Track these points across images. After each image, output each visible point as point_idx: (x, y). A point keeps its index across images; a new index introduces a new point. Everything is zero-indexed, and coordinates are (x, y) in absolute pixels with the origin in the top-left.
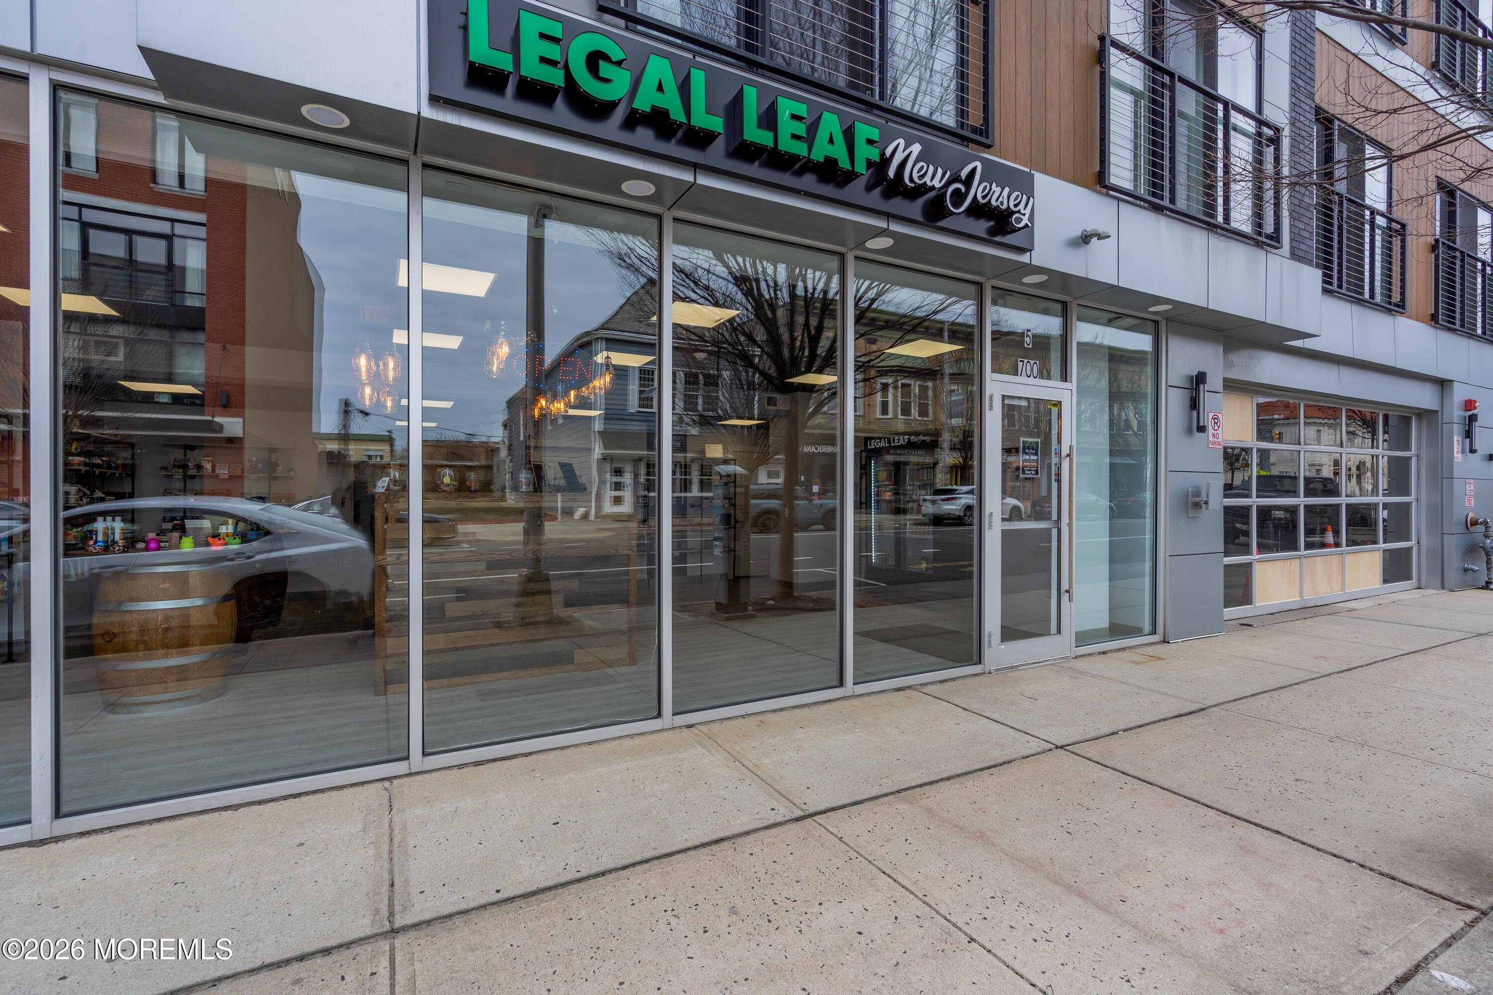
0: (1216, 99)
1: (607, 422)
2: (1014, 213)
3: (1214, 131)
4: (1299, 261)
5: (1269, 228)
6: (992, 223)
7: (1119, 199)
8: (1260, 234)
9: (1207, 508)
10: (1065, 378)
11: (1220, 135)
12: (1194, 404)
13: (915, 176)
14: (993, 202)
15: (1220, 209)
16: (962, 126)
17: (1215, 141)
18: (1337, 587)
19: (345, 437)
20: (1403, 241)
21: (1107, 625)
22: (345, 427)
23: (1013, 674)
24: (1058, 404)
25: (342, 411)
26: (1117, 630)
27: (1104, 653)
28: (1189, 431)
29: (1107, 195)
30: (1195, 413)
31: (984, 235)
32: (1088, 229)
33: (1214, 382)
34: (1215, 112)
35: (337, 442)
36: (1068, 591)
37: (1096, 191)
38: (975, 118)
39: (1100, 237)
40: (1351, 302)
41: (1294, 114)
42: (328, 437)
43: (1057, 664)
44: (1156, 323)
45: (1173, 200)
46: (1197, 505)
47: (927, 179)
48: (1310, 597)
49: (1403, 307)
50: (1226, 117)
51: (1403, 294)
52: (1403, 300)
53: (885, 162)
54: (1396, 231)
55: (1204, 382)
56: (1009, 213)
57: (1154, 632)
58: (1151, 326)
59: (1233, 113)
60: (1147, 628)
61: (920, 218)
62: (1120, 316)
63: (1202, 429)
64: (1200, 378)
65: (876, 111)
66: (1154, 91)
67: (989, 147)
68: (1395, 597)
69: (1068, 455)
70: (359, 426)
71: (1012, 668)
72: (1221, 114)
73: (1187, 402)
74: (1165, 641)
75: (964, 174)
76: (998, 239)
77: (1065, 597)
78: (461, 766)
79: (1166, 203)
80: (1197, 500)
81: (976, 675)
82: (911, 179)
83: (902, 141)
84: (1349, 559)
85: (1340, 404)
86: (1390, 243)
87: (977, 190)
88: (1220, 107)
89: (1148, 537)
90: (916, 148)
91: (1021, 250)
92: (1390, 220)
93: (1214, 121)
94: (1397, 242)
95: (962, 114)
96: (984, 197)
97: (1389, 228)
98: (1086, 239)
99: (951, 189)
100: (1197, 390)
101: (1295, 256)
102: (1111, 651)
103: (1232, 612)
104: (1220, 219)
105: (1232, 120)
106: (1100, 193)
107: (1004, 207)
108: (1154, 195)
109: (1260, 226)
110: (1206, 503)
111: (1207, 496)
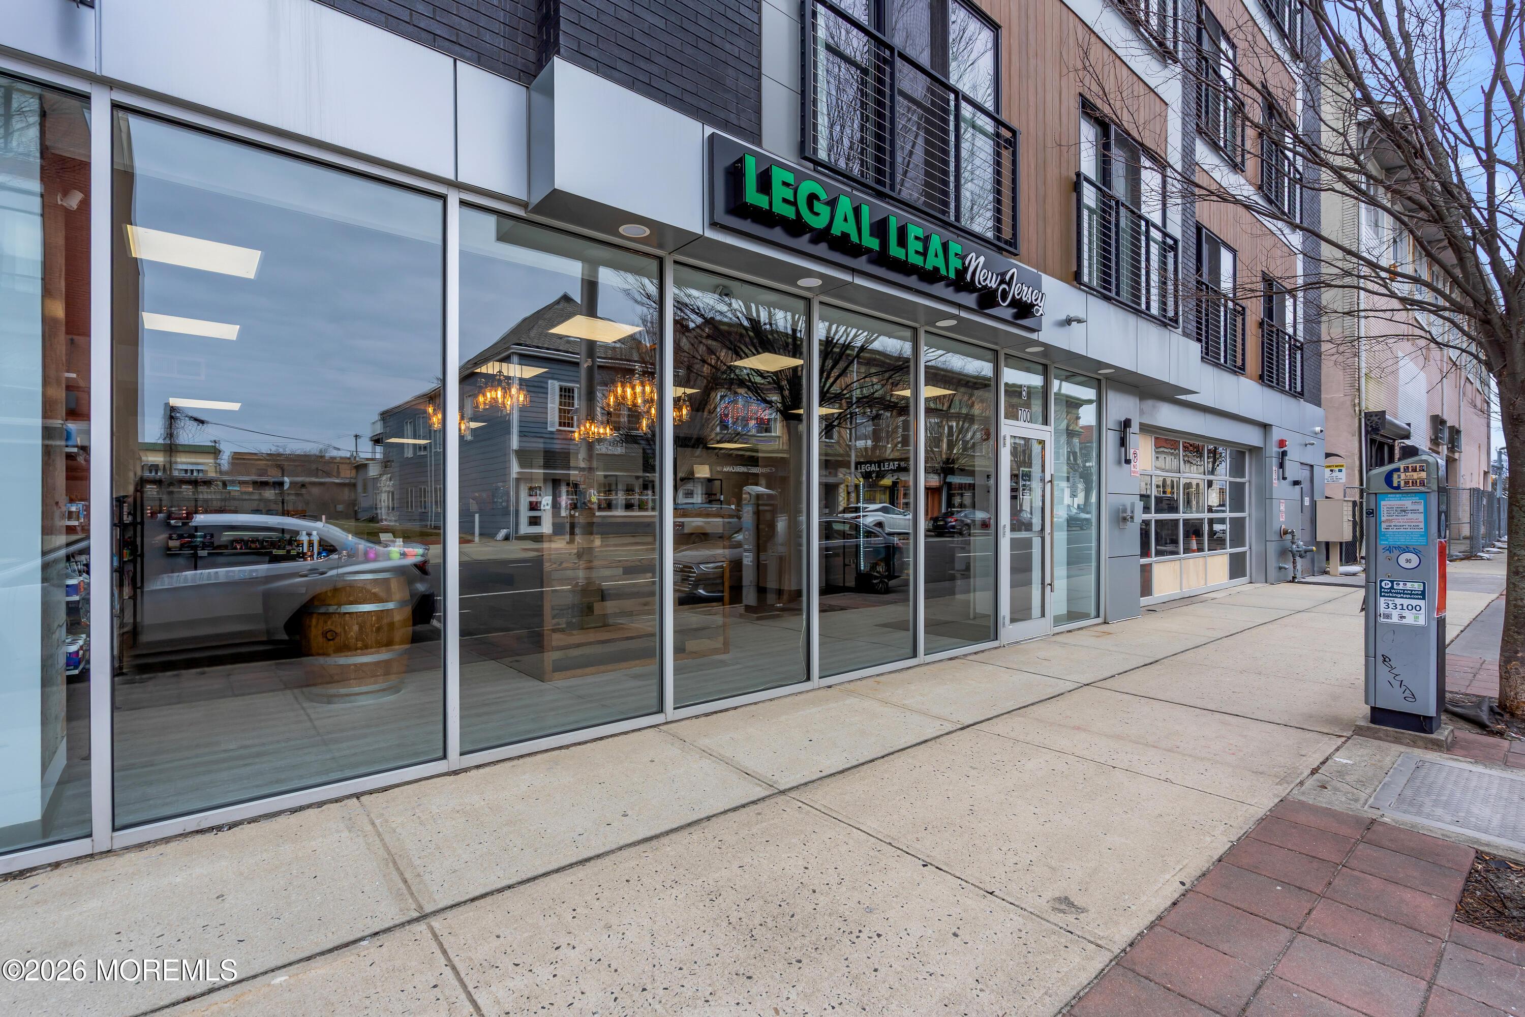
0: (1140, 217)
1: (525, 439)
2: (1035, 305)
3: (1139, 240)
4: (1187, 337)
5: (1171, 314)
6: (1015, 310)
7: (1087, 293)
8: (1165, 316)
9: (1133, 521)
10: (1046, 422)
11: (1143, 244)
12: (1123, 442)
13: (982, 279)
14: (1024, 299)
15: (1143, 299)
16: (999, 239)
17: (1139, 248)
18: (1203, 582)
19: (171, 448)
20: (1243, 320)
21: (1065, 612)
22: (171, 435)
23: (1020, 647)
24: (1042, 442)
25: (168, 417)
26: (1072, 616)
27: (1070, 631)
28: (1119, 463)
29: (1080, 289)
30: (1123, 449)
31: (1010, 319)
32: (1072, 316)
33: (1135, 427)
34: (1140, 226)
35: (161, 454)
36: (1050, 585)
37: (1073, 286)
38: (1007, 234)
39: (1079, 321)
40: (1213, 365)
41: (1185, 229)
42: (152, 448)
43: (1046, 638)
44: (1099, 380)
45: (1118, 294)
46: (1125, 519)
47: (988, 282)
48: (1187, 591)
49: (1243, 370)
50: (1147, 231)
51: (1243, 360)
52: (1243, 364)
53: (966, 269)
54: (1239, 312)
55: (1130, 426)
56: (1032, 305)
57: (1098, 616)
58: (1095, 383)
59: (1152, 229)
60: (1093, 613)
61: (974, 306)
62: (1075, 375)
63: (1128, 462)
64: (1127, 423)
65: (951, 229)
66: (1104, 211)
67: (1016, 255)
68: (1238, 589)
69: (1051, 481)
70: (188, 435)
71: (1017, 642)
72: (1143, 228)
73: (1118, 442)
74: (1105, 623)
75: (1007, 278)
76: (1019, 322)
77: (1048, 589)
78: (697, 717)
79: (1113, 295)
80: (1125, 515)
81: (996, 648)
82: (980, 283)
83: (973, 254)
84: (1209, 560)
85: (1204, 442)
86: (1235, 321)
87: (1014, 290)
88: (1143, 223)
89: (1094, 544)
90: (982, 259)
91: (1033, 330)
92: (1236, 304)
93: (1139, 233)
94: (1239, 319)
95: (998, 230)
96: (1018, 294)
97: (1235, 310)
98: (1068, 321)
99: (1001, 288)
100: (1125, 432)
101: (1185, 334)
102: (1074, 630)
103: (1144, 601)
104: (1143, 306)
105: (1151, 234)
106: (1076, 287)
107: (1029, 301)
108: (1105, 288)
109: (1165, 310)
110: (1132, 518)
111: (1132, 512)
